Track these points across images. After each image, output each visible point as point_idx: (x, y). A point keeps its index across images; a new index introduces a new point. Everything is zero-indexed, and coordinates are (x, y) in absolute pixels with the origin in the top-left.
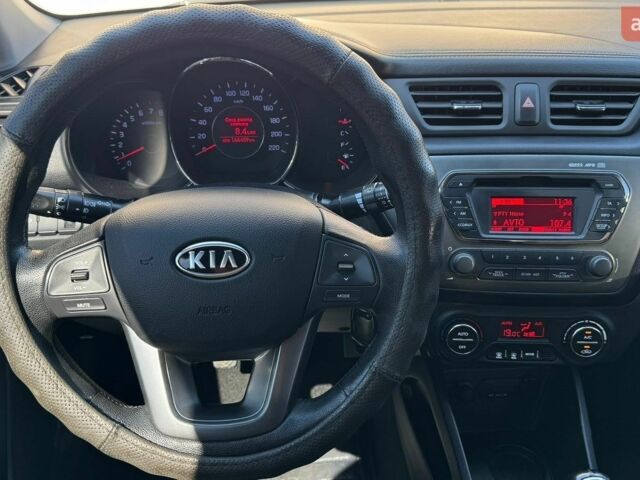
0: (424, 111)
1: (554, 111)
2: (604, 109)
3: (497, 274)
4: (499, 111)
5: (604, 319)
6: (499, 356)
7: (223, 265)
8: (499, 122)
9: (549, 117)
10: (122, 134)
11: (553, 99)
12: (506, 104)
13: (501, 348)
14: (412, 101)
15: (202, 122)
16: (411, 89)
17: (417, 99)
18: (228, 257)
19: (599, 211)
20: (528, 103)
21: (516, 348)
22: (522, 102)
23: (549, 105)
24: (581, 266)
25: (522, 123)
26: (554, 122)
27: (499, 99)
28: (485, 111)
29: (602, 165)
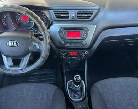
0: (56, 16)
1: (78, 16)
2: (86, 16)
3: (68, 44)
4: (69, 16)
5: (86, 51)
6: (70, 58)
7: (14, 45)
8: (69, 18)
9: (77, 17)
10: (4, 19)
11: (78, 14)
12: (70, 15)
13: (70, 56)
14: (54, 14)
15: (18, 17)
16: (54, 12)
17: (55, 14)
18: (15, 43)
19: (84, 34)
20: (73, 15)
21: (73, 56)
22: (72, 14)
23: (77, 15)
24: (81, 43)
25: (72, 19)
26: (78, 18)
27: (69, 14)
28: (66, 16)
29: (85, 26)
